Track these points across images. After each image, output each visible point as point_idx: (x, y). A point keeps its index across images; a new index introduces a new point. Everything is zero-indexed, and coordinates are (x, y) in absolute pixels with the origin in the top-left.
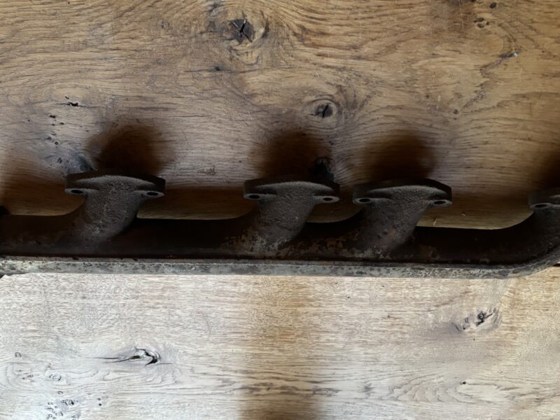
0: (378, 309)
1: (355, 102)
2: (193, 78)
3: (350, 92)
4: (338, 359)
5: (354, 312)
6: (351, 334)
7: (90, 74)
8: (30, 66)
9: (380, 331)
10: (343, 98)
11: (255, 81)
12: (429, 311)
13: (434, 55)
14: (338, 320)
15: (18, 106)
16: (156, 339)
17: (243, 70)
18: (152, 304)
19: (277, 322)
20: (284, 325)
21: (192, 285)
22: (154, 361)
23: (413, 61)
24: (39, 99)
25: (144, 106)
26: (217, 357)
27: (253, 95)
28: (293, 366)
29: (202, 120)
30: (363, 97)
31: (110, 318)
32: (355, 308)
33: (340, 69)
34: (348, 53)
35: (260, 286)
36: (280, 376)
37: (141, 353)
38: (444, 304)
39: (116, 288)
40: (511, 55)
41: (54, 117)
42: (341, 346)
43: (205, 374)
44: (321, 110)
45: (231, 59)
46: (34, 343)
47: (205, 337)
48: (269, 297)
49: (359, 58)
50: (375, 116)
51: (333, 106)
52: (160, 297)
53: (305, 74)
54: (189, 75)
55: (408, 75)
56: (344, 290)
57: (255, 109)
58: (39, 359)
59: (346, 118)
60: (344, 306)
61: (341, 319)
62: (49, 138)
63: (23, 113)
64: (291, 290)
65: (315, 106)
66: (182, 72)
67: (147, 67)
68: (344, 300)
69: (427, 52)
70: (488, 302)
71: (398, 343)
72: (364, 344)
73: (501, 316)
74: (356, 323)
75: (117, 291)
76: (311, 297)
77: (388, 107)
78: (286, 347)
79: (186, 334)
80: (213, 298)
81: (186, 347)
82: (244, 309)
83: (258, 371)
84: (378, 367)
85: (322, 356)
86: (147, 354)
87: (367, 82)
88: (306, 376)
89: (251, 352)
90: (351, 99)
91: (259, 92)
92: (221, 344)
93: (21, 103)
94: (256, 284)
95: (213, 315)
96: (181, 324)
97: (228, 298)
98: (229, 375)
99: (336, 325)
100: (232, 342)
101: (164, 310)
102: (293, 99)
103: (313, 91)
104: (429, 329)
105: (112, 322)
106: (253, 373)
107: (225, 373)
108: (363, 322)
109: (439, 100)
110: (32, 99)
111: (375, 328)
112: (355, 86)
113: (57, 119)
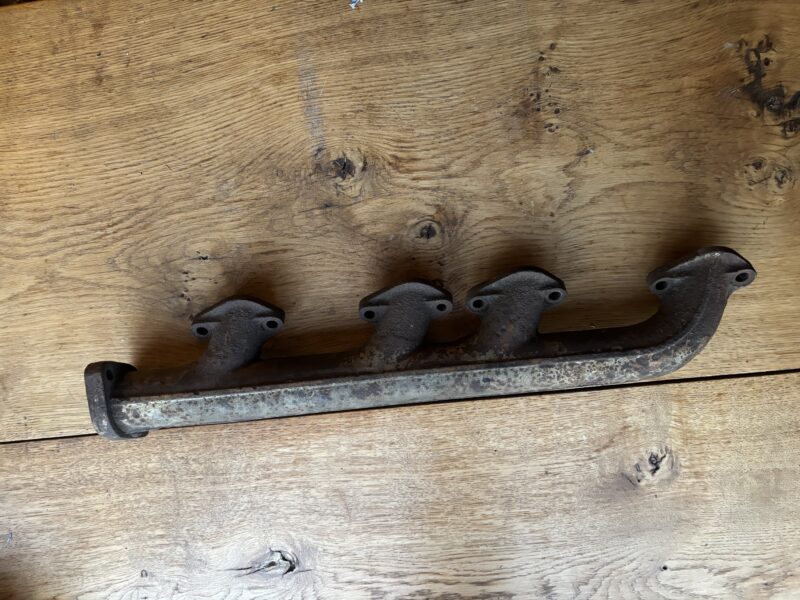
0: (532, 463)
1: (455, 219)
2: (307, 217)
3: (448, 210)
4: (502, 543)
5: (506, 470)
6: (508, 504)
7: (217, 227)
8: (166, 227)
9: (540, 495)
10: (442, 216)
11: (362, 212)
12: (591, 459)
13: (517, 164)
14: (490, 485)
15: (157, 267)
16: (291, 533)
17: (348, 203)
18: (284, 484)
19: (422, 496)
20: (431, 498)
21: (325, 454)
22: (291, 569)
23: (500, 172)
24: (175, 257)
25: (265, 251)
26: (361, 554)
27: (360, 226)
28: (451, 559)
29: (318, 257)
30: (461, 213)
31: (242, 508)
32: (505, 465)
33: (434, 190)
34: (439, 173)
35: (397, 446)
36: (438, 577)
37: (277, 558)
38: (605, 447)
39: (246, 467)
40: (588, 152)
41: (186, 273)
42: (499, 523)
43: (350, 582)
44: (425, 231)
45: (338, 195)
46: (161, 554)
47: (346, 525)
48: (407, 461)
49: (450, 176)
50: (475, 230)
51: (435, 226)
52: (292, 474)
53: (405, 199)
54: (303, 215)
55: (497, 186)
56: (488, 440)
57: (365, 239)
58: (166, 578)
59: (450, 236)
60: (493, 464)
61: (493, 483)
62: (182, 296)
63: (160, 272)
64: (430, 448)
65: (418, 227)
66: (296, 213)
67: (266, 213)
68: (491, 455)
69: (509, 162)
70: (654, 438)
71: (566, 511)
72: (527, 517)
73: (677, 458)
74: (511, 486)
75: (248, 470)
76: (454, 454)
77: (487, 219)
78: (438, 531)
79: (324, 523)
80: (349, 468)
81: (326, 543)
82: (383, 481)
83: (411, 571)
84: (552, 552)
85: (480, 541)
86: (284, 559)
87: (462, 198)
88: (468, 575)
89: (399, 542)
90: (451, 218)
91: (365, 222)
92: (363, 535)
93: (159, 263)
94: (392, 443)
95: (351, 493)
96: (317, 509)
97: (365, 467)
98: (379, 582)
99: (489, 492)
100: (375, 531)
101: (298, 492)
102: (397, 224)
103: (414, 214)
104: (597, 486)
105: (244, 513)
106: (405, 575)
107: (374, 579)
108: (518, 484)
109: (533, 205)
110: (168, 257)
111: (534, 492)
112: (452, 203)
113: (189, 275)
